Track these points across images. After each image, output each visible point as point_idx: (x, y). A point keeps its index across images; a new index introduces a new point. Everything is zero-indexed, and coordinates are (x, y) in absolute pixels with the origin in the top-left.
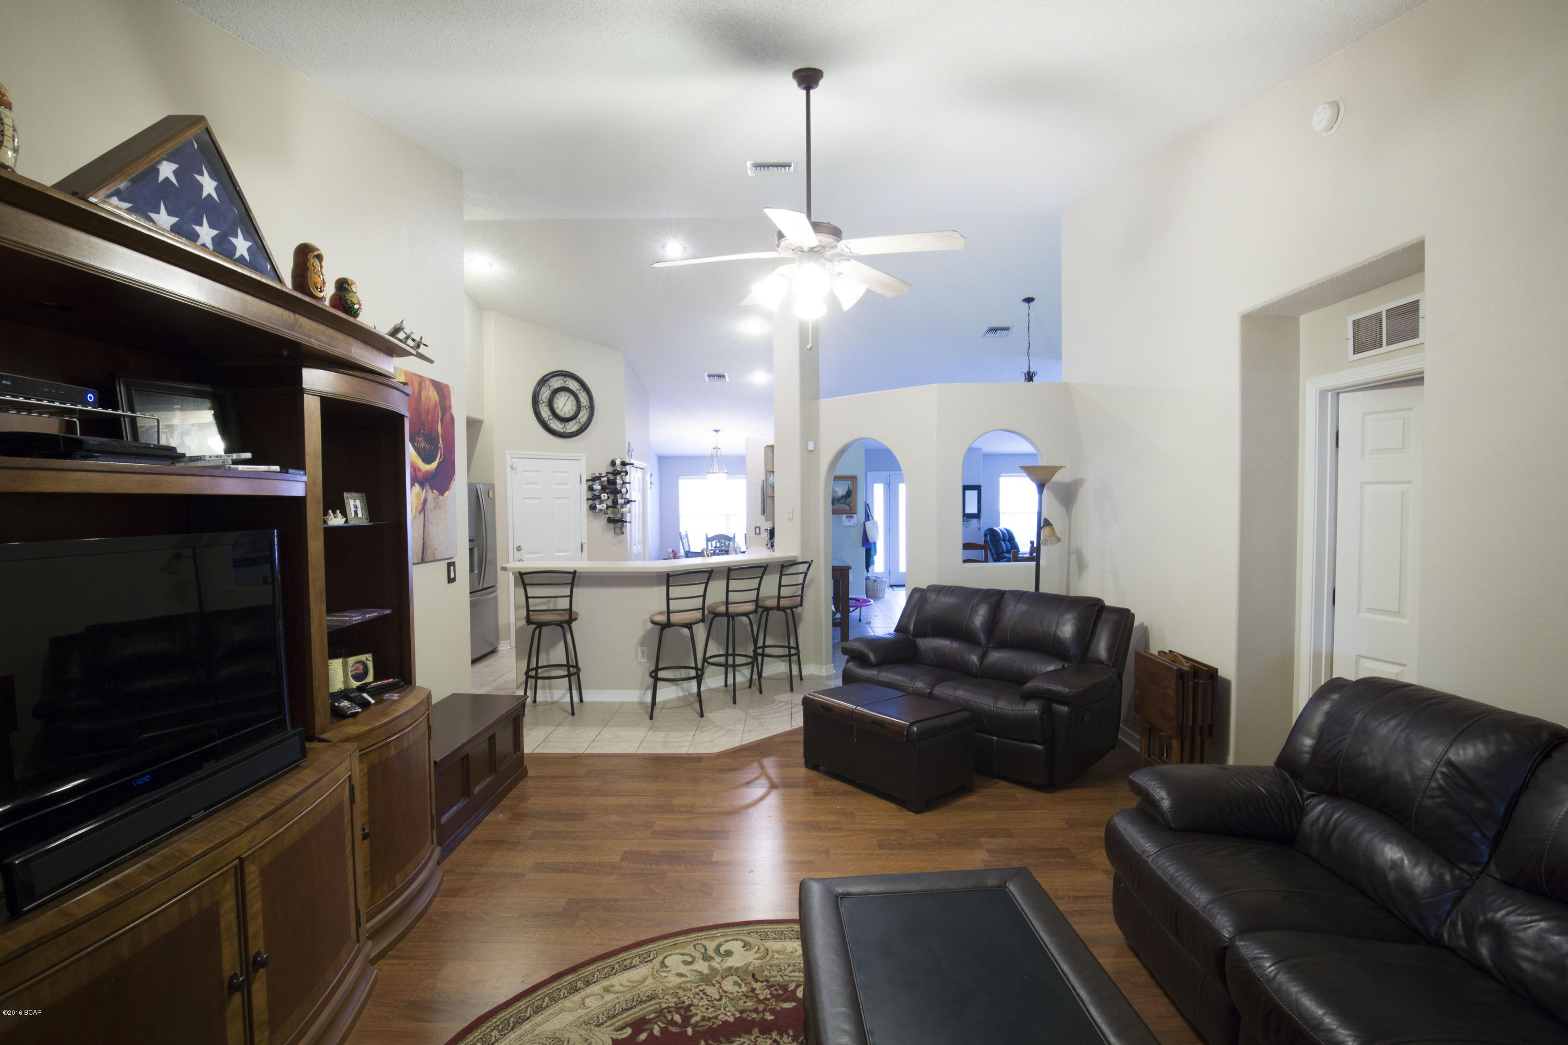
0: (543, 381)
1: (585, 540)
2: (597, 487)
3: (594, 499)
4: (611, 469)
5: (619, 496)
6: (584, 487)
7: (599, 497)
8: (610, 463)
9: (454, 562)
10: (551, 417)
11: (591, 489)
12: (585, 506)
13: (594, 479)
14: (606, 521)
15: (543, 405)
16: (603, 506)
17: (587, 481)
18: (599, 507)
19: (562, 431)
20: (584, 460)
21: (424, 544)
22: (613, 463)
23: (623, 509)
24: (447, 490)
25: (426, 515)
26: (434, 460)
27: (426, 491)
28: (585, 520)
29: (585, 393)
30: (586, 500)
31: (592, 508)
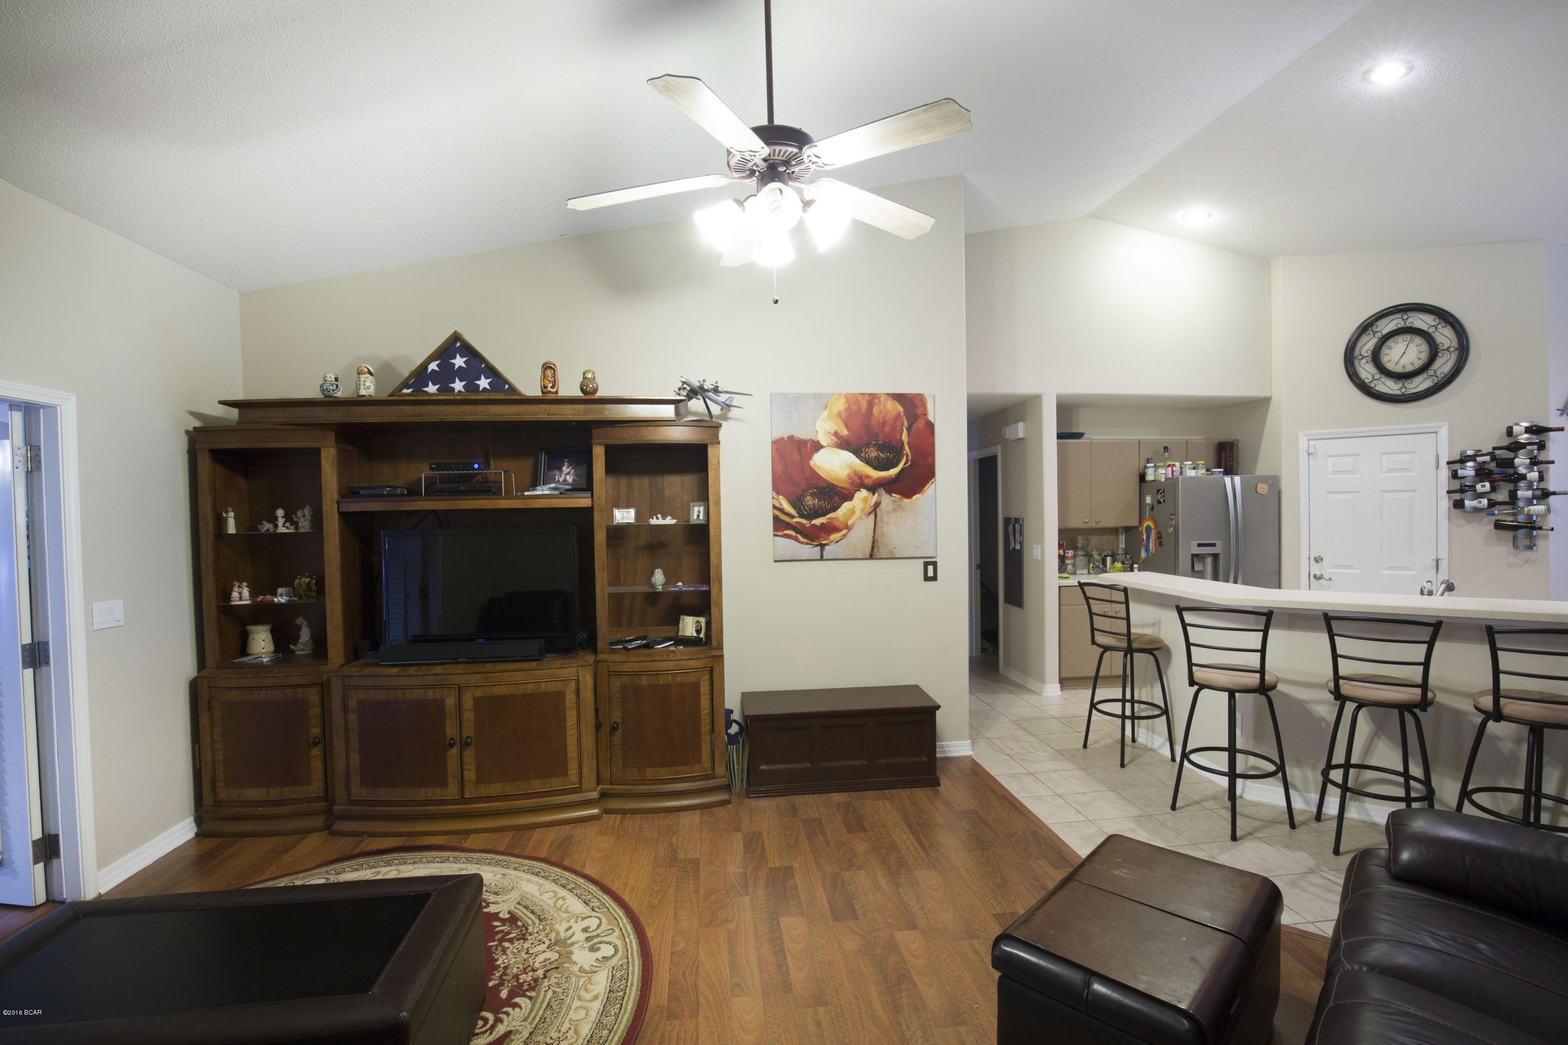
0: (1366, 327)
1: (1443, 554)
2: (1469, 470)
3: (1462, 491)
4: (1506, 441)
5: (1522, 484)
6: (1445, 472)
7: (1473, 488)
8: (1505, 431)
9: (936, 562)
10: (1378, 376)
11: (1455, 475)
12: (1445, 503)
13: (1463, 460)
14: (1492, 526)
15: (1364, 361)
16: (1480, 502)
17: (1449, 463)
18: (1468, 503)
19: (1399, 393)
20: (1444, 432)
21: (873, 542)
22: (1510, 432)
23: (1531, 508)
24: (919, 493)
25: (878, 517)
26: (895, 466)
27: (880, 495)
28: (1444, 524)
29: (1449, 327)
30: (1446, 493)
31: (1459, 505)
